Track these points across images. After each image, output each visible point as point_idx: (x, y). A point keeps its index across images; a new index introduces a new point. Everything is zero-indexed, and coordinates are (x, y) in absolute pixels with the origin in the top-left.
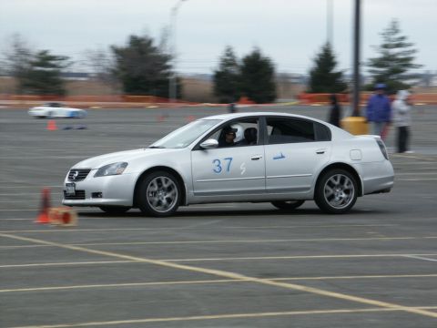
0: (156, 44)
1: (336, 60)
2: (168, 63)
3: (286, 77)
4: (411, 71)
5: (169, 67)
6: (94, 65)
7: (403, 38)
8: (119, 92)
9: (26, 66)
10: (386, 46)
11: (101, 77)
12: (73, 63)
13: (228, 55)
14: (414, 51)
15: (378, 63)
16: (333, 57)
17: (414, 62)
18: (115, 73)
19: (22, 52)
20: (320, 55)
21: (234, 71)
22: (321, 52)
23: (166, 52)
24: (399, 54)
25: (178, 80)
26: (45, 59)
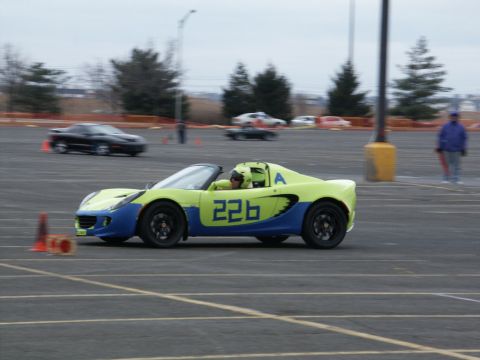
0: (161, 59)
1: (358, 80)
2: (175, 81)
3: (302, 98)
4: (439, 95)
5: (175, 85)
6: (93, 81)
7: (431, 58)
8: (120, 110)
9: (18, 80)
10: (413, 67)
11: (99, 94)
12: (69, 78)
13: (239, 73)
14: (443, 73)
15: (403, 85)
16: (355, 78)
17: (442, 85)
18: (115, 90)
19: (14, 65)
20: (339, 75)
21: (246, 90)
22: (341, 71)
23: (172, 68)
24: (426, 75)
25: (184, 98)
26: (39, 73)
